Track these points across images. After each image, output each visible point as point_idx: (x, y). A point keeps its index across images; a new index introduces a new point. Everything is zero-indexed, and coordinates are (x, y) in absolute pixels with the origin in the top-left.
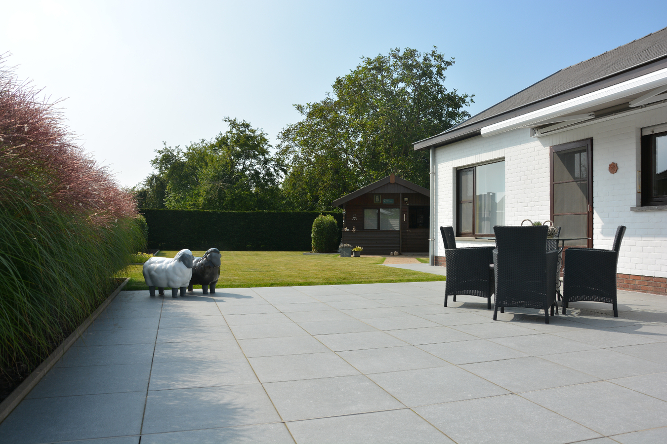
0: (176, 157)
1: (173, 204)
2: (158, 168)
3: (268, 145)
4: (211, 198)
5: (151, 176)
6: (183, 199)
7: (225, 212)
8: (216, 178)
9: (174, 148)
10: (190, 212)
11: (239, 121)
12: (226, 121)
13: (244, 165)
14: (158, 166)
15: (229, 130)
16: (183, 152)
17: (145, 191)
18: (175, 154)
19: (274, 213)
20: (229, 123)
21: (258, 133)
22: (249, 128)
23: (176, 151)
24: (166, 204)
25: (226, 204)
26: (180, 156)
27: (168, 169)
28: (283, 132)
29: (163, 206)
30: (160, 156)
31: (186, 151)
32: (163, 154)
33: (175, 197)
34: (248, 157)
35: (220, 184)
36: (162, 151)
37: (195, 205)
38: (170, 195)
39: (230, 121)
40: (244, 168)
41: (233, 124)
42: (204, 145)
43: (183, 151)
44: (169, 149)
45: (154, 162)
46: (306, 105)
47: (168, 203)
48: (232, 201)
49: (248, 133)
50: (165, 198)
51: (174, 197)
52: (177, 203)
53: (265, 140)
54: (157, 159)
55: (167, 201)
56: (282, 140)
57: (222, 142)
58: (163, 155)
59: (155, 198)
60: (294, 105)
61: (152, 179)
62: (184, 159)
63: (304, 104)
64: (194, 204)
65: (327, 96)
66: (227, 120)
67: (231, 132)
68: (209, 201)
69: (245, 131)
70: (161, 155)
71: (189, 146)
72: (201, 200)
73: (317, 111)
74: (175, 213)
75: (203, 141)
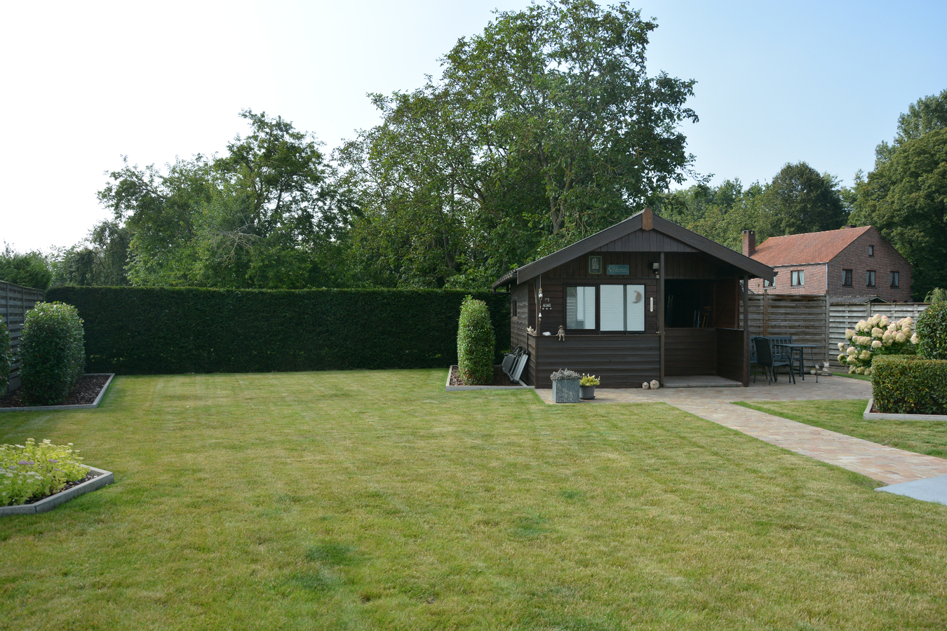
0: (147, 185)
1: (142, 275)
2: (112, 206)
3: (325, 166)
4: (220, 263)
5: (101, 225)
6: (161, 265)
7: (252, 293)
8: (229, 224)
9: (143, 169)
10: (179, 293)
11: (271, 118)
12: (245, 116)
13: (279, 201)
14: (111, 202)
15: (252, 134)
16: (161, 177)
17: (91, 252)
18: (146, 179)
19: (351, 293)
20: (252, 122)
21: (305, 142)
22: (290, 132)
23: (148, 173)
24: (129, 276)
25: (250, 277)
26: (155, 184)
27: (133, 208)
28: (342, 147)
29: (124, 280)
30: (115, 183)
31: (167, 175)
32: (121, 179)
33: (146, 262)
34: (287, 187)
35: (236, 236)
36: (119, 173)
37: (186, 279)
38: (137, 259)
39: (253, 116)
40: (278, 206)
41: (260, 122)
42: (201, 164)
43: (161, 174)
44: (133, 170)
45: (105, 195)
46: (391, 96)
47: (132, 274)
48: (263, 270)
49: (287, 138)
50: (128, 264)
51: (144, 261)
52: (150, 273)
53: (319, 156)
54: (110, 190)
55: (130, 270)
56: (339, 162)
57: (240, 156)
58: (121, 183)
59: (109, 265)
60: (369, 96)
61: (103, 229)
62: (165, 191)
63: (387, 93)
64: (185, 276)
65: (428, 81)
66: (248, 114)
67: (255, 138)
68: (216, 269)
69: (283, 136)
70: (117, 182)
71: (173, 163)
72: (198, 268)
73: (411, 108)
74: (147, 295)
75: (200, 157)
